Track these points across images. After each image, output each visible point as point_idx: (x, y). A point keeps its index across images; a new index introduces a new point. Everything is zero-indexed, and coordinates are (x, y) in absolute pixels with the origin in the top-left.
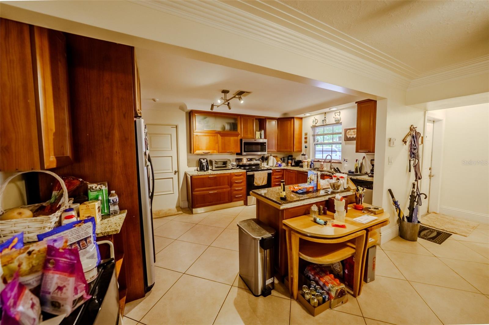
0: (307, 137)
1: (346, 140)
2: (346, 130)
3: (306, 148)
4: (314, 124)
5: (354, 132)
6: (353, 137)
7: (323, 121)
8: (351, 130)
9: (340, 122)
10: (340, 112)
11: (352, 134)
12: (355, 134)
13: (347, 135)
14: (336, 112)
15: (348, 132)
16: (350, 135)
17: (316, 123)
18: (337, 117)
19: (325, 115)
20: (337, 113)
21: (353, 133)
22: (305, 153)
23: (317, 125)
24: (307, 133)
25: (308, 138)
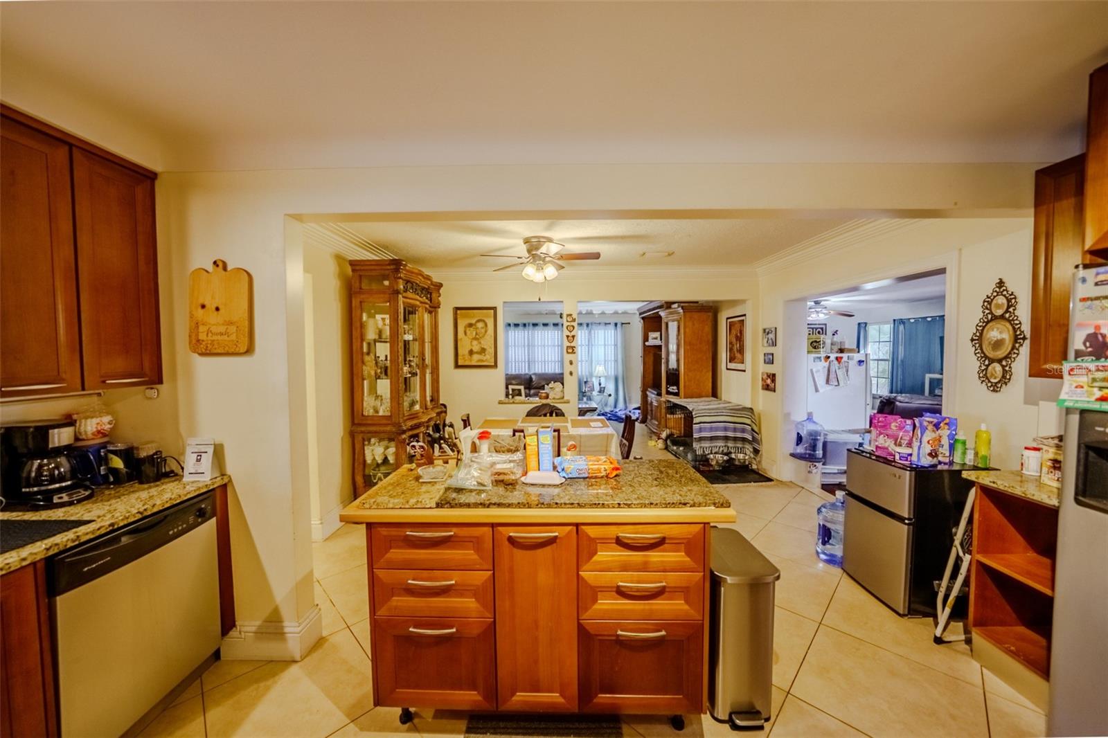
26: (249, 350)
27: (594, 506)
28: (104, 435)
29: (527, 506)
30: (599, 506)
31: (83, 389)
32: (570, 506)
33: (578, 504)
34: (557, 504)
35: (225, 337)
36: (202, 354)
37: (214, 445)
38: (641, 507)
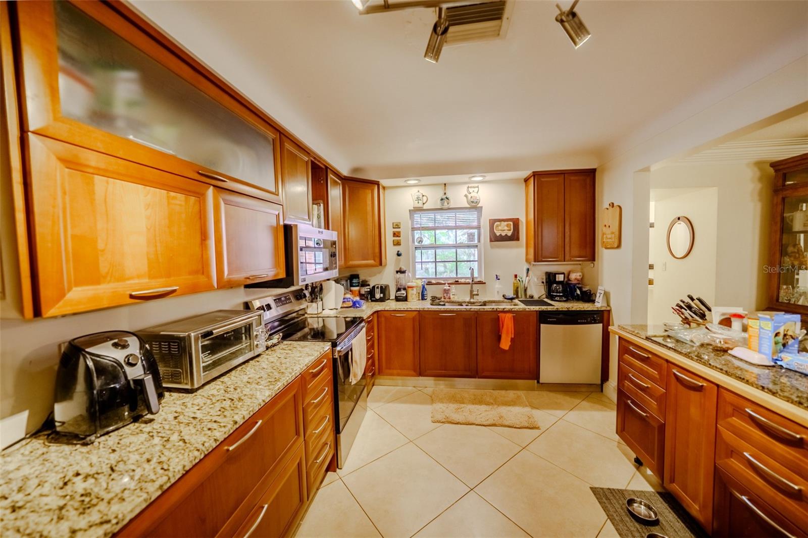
0: (399, 233)
1: (493, 240)
2: (492, 222)
3: (400, 257)
4: (420, 205)
5: (507, 226)
6: (506, 235)
7: (442, 199)
8: (503, 222)
9: (478, 206)
10: (478, 187)
11: (503, 229)
12: (510, 230)
13: (495, 231)
14: (470, 185)
15: (497, 226)
16: (501, 230)
17: (424, 204)
18: (473, 194)
19: (445, 189)
20: (471, 187)
21: (506, 228)
22: (404, 268)
23: (425, 207)
24: (400, 223)
25: (402, 235)
26: (619, 246)
27: (739, 379)
28: (578, 280)
29: (690, 358)
30: (743, 381)
31: (564, 261)
32: (719, 370)
33: (726, 371)
34: (710, 364)
35: (610, 240)
36: (606, 248)
37: (604, 291)
38: (788, 401)
